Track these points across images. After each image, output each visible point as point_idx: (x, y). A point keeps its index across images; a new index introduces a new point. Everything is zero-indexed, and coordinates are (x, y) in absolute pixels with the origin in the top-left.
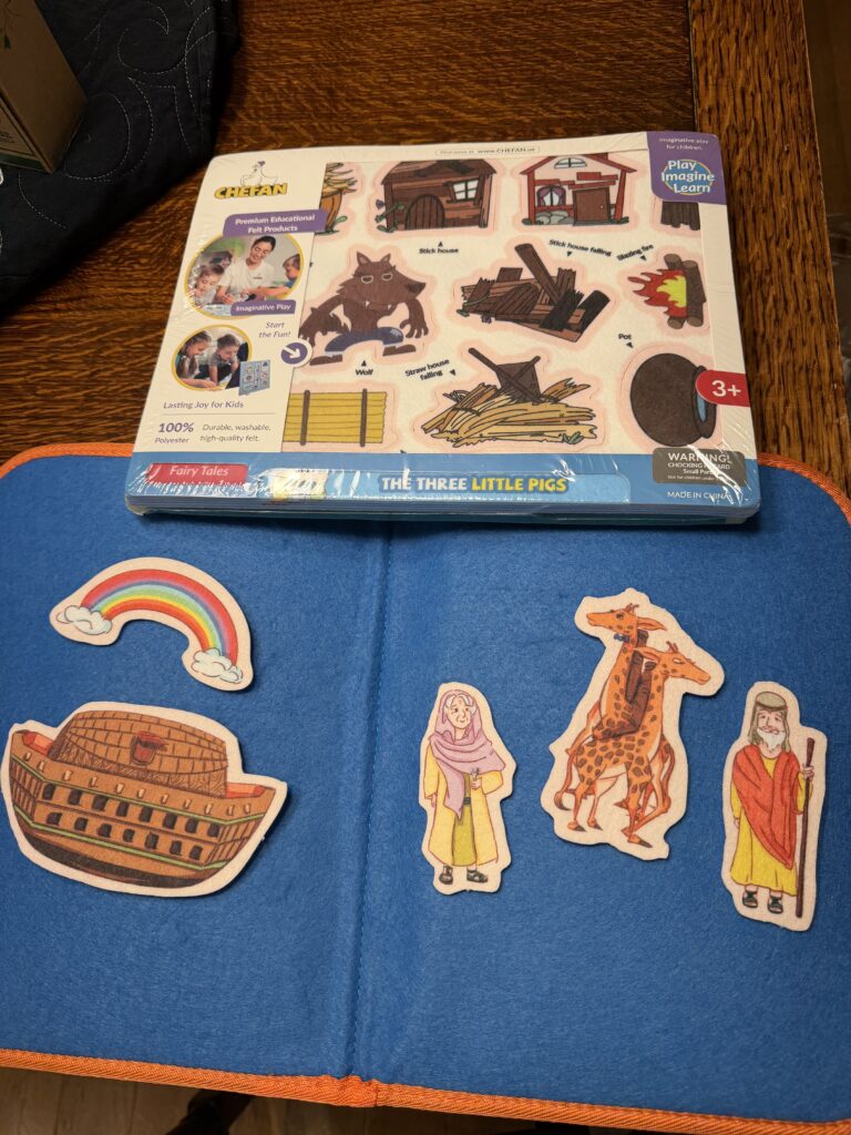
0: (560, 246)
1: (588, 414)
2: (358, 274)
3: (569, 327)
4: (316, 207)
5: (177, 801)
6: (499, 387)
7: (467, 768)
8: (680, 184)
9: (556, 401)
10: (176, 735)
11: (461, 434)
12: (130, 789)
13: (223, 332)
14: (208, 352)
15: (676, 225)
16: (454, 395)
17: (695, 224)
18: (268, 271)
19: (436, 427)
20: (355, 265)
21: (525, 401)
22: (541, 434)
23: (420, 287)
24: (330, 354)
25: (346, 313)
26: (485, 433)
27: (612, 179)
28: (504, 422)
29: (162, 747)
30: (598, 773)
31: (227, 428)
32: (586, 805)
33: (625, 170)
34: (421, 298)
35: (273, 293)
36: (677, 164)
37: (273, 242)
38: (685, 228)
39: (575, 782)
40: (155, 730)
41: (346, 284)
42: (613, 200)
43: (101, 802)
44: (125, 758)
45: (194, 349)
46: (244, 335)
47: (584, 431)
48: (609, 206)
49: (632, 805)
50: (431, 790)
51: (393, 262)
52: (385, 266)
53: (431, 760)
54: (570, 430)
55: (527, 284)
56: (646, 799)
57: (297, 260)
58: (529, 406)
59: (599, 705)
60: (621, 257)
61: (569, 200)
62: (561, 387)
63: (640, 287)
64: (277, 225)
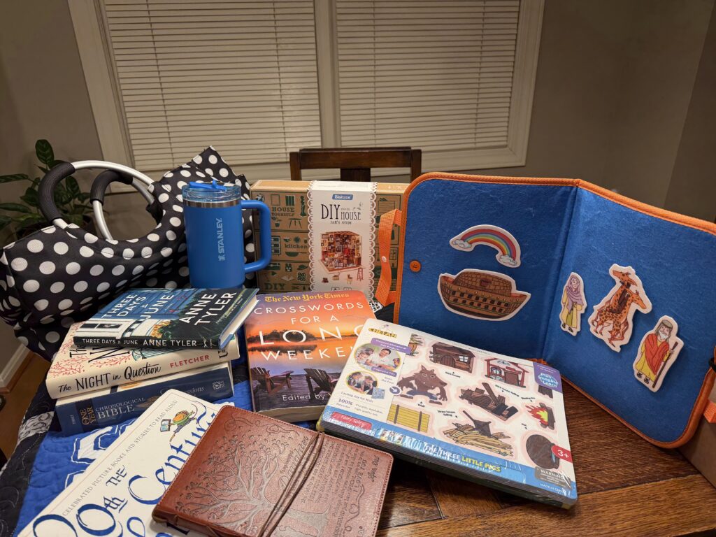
0: (499, 388)
1: (510, 447)
2: (421, 372)
3: (502, 415)
4: (407, 345)
5: (494, 297)
6: (474, 427)
7: (574, 300)
8: (545, 382)
9: (497, 439)
10: (494, 279)
11: (459, 439)
12: (480, 293)
13: (368, 375)
14: (361, 380)
15: (544, 394)
16: (456, 425)
17: (551, 396)
18: (387, 360)
19: (449, 433)
20: (420, 369)
21: (484, 435)
22: (491, 448)
23: (445, 384)
24: (409, 395)
25: (416, 383)
26: (469, 442)
27: (520, 373)
28: (476, 440)
29: (490, 282)
30: (605, 320)
31: (366, 408)
32: (600, 327)
33: (524, 371)
34: (445, 388)
35: (389, 368)
36: (545, 375)
37: (390, 352)
38: (547, 396)
39: (598, 320)
40: (488, 278)
41: (416, 374)
42: (520, 379)
43: (470, 296)
44: (478, 285)
45: (356, 377)
46: (375, 378)
47: (508, 452)
48: (518, 381)
49: (613, 333)
50: (564, 301)
51: (435, 372)
52: (432, 373)
53: (565, 294)
54: (503, 451)
55: (486, 396)
56: (617, 334)
57: (399, 360)
58: (486, 437)
59: (610, 301)
60: (523, 398)
61: (503, 374)
62: (499, 435)
63: (530, 410)
64: (392, 347)
